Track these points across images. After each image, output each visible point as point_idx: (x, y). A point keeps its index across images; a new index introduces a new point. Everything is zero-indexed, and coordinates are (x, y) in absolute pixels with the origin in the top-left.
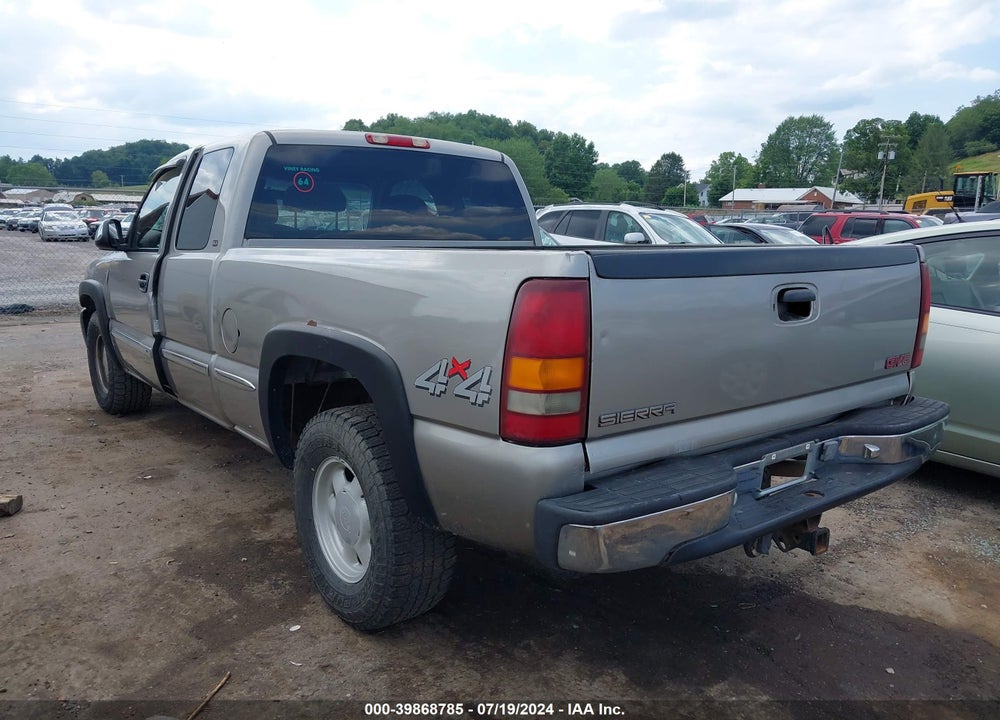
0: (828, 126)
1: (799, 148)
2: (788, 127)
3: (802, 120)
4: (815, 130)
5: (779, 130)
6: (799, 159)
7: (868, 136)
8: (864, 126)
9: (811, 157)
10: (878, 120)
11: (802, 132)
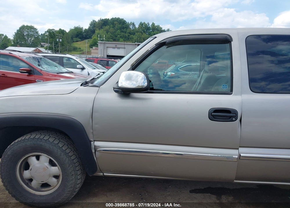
0: (36, 29)
1: (28, 35)
2: (23, 28)
3: (27, 26)
4: (32, 30)
5: (20, 28)
6: (28, 38)
7: (52, 34)
8: (50, 31)
9: (32, 38)
10: (53, 29)
11: (28, 30)
